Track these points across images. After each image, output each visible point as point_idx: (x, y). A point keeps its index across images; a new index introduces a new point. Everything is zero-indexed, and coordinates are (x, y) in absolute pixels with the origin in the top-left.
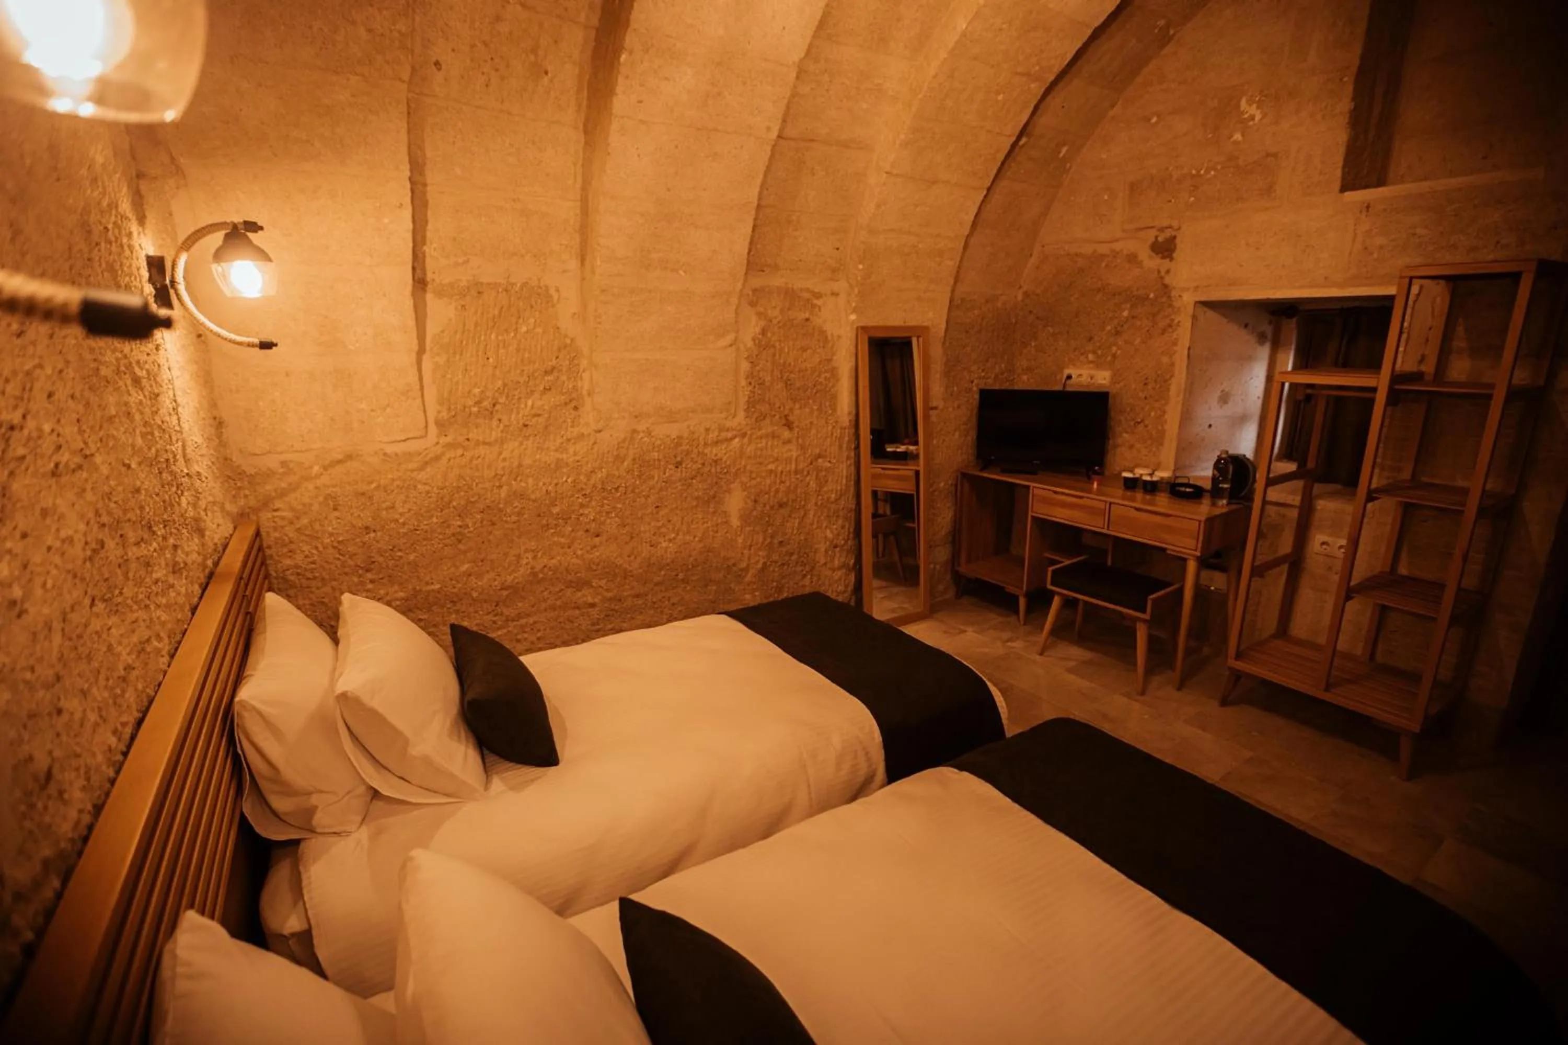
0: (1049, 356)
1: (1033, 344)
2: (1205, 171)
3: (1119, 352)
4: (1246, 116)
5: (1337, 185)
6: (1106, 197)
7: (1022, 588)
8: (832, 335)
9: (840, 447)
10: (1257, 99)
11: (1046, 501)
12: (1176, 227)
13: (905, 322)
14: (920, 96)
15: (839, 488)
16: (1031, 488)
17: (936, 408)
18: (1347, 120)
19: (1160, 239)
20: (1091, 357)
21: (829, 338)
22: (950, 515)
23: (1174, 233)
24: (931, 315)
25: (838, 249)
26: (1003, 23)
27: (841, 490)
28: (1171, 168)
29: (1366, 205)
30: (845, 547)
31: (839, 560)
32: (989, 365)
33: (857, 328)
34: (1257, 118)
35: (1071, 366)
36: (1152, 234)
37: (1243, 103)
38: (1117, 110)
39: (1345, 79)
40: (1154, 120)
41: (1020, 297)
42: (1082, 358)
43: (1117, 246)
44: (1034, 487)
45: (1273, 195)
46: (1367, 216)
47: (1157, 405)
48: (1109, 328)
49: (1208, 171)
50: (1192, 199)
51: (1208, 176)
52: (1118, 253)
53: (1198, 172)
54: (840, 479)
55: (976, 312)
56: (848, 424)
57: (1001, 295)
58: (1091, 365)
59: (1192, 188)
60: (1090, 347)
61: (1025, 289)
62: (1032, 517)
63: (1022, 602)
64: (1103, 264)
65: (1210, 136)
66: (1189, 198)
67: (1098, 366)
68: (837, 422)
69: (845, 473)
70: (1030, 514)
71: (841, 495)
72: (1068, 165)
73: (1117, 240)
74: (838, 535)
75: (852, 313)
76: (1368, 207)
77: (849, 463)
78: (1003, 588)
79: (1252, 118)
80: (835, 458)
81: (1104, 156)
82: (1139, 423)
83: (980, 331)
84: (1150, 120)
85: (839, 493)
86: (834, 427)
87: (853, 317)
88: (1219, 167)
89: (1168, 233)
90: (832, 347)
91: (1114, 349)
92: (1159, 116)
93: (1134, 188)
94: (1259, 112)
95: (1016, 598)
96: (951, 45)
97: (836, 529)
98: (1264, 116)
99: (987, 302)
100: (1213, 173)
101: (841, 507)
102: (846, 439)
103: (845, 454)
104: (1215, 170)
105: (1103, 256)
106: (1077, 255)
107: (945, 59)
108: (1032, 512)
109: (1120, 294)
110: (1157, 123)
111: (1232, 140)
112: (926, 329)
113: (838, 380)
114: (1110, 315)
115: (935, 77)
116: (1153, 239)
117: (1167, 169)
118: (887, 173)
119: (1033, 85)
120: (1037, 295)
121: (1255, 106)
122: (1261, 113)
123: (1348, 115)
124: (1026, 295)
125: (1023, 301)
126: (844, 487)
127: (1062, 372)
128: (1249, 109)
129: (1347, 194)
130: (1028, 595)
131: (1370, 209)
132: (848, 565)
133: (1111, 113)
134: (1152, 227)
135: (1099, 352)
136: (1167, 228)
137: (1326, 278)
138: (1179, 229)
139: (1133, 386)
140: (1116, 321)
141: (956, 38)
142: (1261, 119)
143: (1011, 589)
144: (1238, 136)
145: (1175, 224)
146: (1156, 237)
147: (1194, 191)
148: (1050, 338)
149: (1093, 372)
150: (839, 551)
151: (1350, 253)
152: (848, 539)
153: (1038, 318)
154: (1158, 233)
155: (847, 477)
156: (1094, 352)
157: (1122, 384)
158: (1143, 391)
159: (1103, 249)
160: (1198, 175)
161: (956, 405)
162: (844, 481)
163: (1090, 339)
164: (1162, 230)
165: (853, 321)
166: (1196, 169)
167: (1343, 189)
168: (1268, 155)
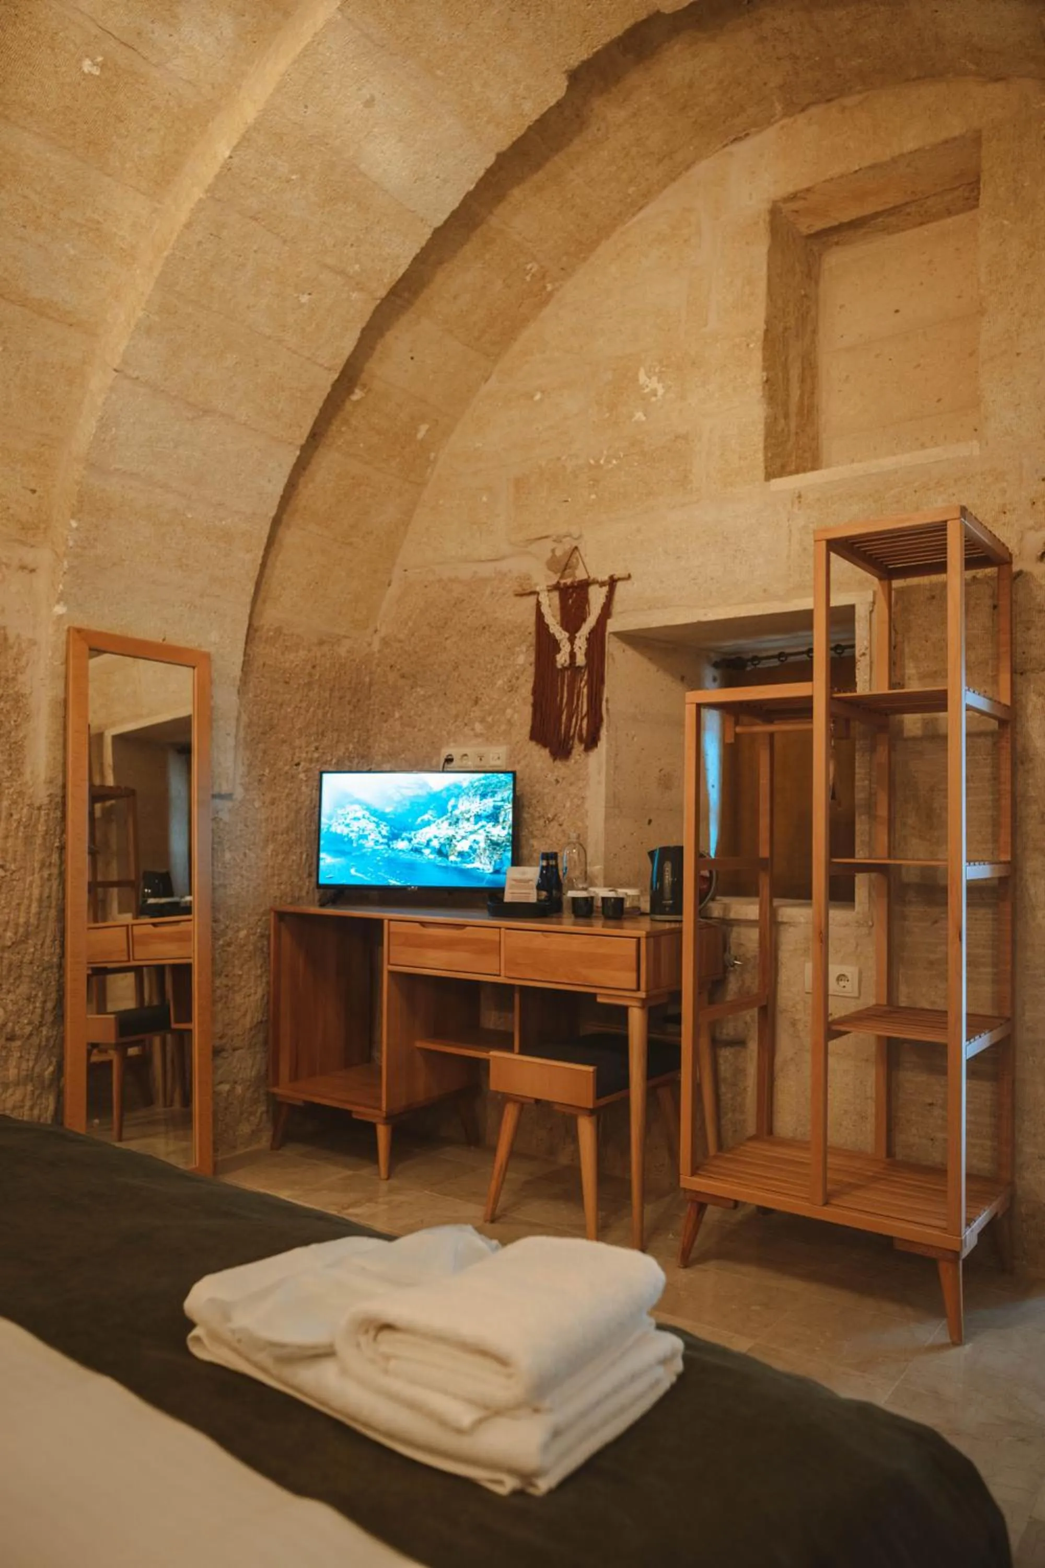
0: (420, 730)
1: (397, 715)
2: (605, 461)
3: (516, 716)
4: (647, 390)
5: (760, 473)
6: (485, 499)
7: (380, 1109)
8: (18, 636)
9: (28, 840)
10: (657, 370)
11: (412, 942)
12: (576, 536)
13: (164, 640)
14: (166, 254)
15: (22, 920)
16: (386, 922)
17: (228, 796)
18: (761, 394)
19: (558, 553)
20: (478, 727)
21: (11, 640)
22: (260, 991)
23: (575, 544)
24: (214, 636)
25: (34, 491)
26: (292, 172)
27: (27, 924)
28: (564, 458)
29: (797, 495)
30: (35, 1040)
31: (18, 1067)
32: (325, 742)
33: (68, 630)
34: (661, 392)
35: (452, 744)
36: (549, 544)
37: (642, 378)
38: (493, 382)
39: (752, 346)
40: (538, 397)
41: (376, 646)
42: (466, 730)
43: (504, 566)
44: (390, 920)
45: (689, 487)
46: (799, 509)
47: (573, 790)
48: (500, 682)
49: (608, 461)
50: (593, 497)
51: (610, 466)
52: (505, 575)
53: (597, 461)
54: (26, 902)
55: (302, 653)
56: (46, 800)
57: (345, 637)
58: (480, 740)
59: (591, 483)
60: (476, 712)
61: (383, 632)
62: (390, 972)
63: (383, 1133)
64: (488, 591)
65: (607, 415)
66: (590, 494)
67: (488, 738)
68: (21, 794)
69: (36, 892)
70: (386, 968)
71: (27, 936)
72: (432, 455)
73: (503, 558)
74: (19, 1013)
75: (58, 602)
76: (800, 497)
77: (46, 873)
78: (349, 1113)
79: (654, 393)
80: (15, 860)
81: (479, 445)
82: (550, 821)
83: (309, 684)
84: (532, 397)
85: (21, 930)
86: (15, 802)
87: (60, 609)
88: (622, 455)
89: (568, 545)
90: (16, 659)
91: (509, 711)
92: (543, 392)
93: (519, 484)
94: (661, 385)
95: (372, 1127)
96: (210, 180)
97: (15, 1003)
98: (668, 389)
99: (321, 643)
100: (614, 462)
101: (27, 959)
102: (41, 828)
103: (38, 856)
104: (618, 458)
105: (485, 581)
106: (451, 580)
107: (200, 200)
108: (389, 964)
109: (512, 632)
110: (541, 400)
111: (633, 420)
112: (207, 657)
113: (28, 717)
114: (502, 663)
115: (188, 226)
116: (549, 555)
117: (559, 459)
118: (115, 370)
119: (354, 295)
120: (400, 641)
121: (655, 379)
122: (663, 387)
123: (761, 388)
124: (385, 642)
125: (379, 651)
126: (33, 921)
127: (439, 754)
128: (649, 382)
129: (773, 481)
130: (389, 1119)
131: (802, 500)
132: (40, 1076)
133: (485, 389)
134: (546, 537)
135: (490, 719)
136: (565, 536)
137: (765, 591)
138: (580, 537)
139: (538, 765)
140: (509, 672)
141: (217, 169)
142: (665, 393)
143: (362, 1112)
144: (639, 416)
145: (574, 530)
146: (553, 551)
147: (594, 485)
148: (420, 705)
149: (483, 750)
150: (21, 1048)
151: (788, 557)
152: (41, 1024)
153: (403, 676)
154: (554, 545)
155: (40, 900)
156: (483, 720)
157: (523, 763)
158: (552, 772)
159: (486, 570)
160: (598, 466)
161: (268, 799)
162: (34, 909)
163: (476, 702)
164: (558, 540)
165: (61, 617)
166: (593, 458)
167: (769, 476)
168: (677, 437)
